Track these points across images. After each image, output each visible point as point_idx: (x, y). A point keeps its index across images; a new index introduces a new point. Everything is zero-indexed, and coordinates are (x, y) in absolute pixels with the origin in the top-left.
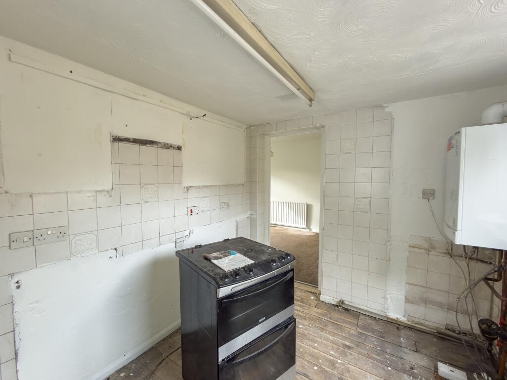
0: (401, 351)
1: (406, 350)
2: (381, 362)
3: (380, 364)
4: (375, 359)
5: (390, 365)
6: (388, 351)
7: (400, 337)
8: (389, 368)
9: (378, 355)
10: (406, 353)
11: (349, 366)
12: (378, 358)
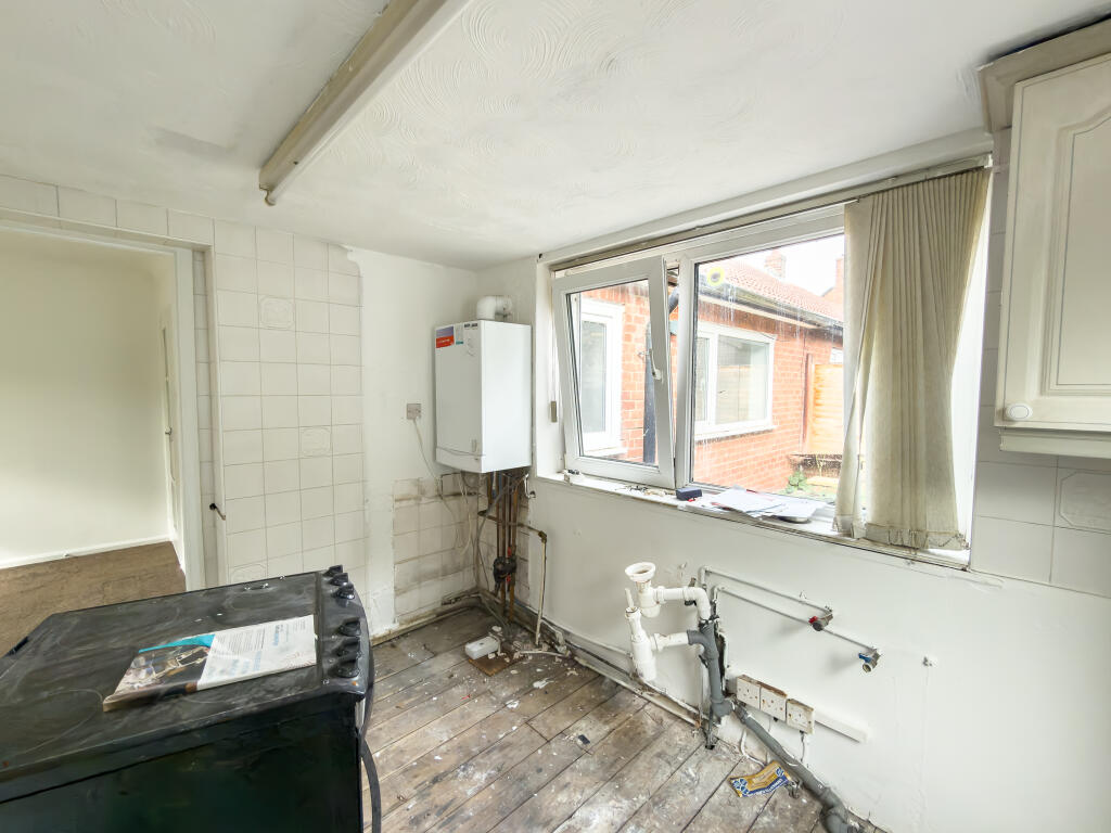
0: (423, 668)
1: (426, 664)
2: (419, 701)
3: (422, 705)
4: (411, 705)
5: (431, 695)
6: (412, 681)
7: (405, 655)
8: (435, 699)
9: (408, 697)
10: (429, 667)
11: (396, 744)
12: (412, 699)
